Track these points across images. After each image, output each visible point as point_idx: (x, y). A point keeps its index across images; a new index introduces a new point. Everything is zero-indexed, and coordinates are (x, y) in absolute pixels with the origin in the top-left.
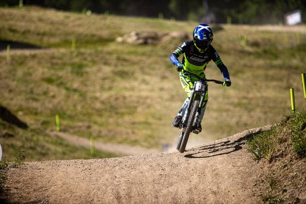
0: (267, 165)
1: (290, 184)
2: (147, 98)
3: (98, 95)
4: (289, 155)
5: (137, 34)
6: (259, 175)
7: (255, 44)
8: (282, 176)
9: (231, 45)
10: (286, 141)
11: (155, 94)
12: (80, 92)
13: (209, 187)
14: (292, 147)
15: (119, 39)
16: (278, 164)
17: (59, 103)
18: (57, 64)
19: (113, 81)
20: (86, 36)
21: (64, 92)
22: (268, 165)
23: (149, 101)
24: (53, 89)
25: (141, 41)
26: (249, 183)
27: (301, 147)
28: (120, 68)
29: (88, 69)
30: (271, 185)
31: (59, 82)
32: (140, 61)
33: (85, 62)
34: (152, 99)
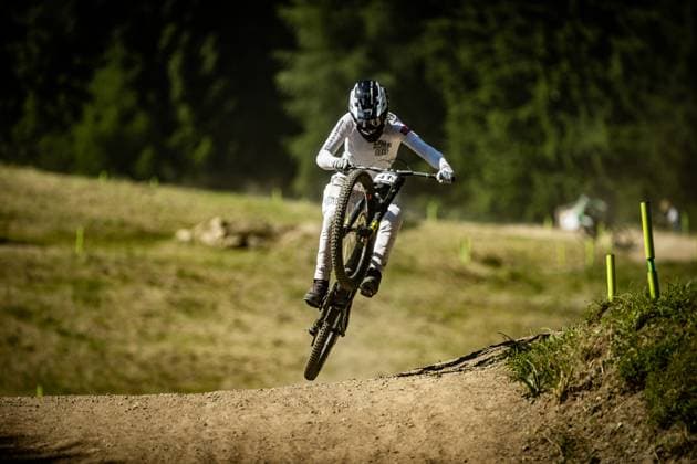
0: (555, 407)
1: (608, 447)
2: (245, 360)
3: (132, 349)
4: (607, 386)
5: (225, 225)
6: (537, 427)
7: (493, 261)
8: (589, 429)
9: (437, 260)
10: (599, 354)
11: (264, 354)
12: (91, 340)
13: (420, 451)
14: (614, 369)
15: (184, 235)
16: (581, 404)
17: (43, 363)
18: (40, 279)
19: (168, 321)
20: (108, 223)
21: (55, 338)
22: (557, 408)
23: (249, 367)
24: (31, 333)
25: (232, 240)
26: (512, 444)
27: (634, 366)
28: (186, 294)
29: (112, 294)
30: (563, 449)
31: (45, 316)
32: (231, 281)
33: (105, 279)
34: (256, 363)
